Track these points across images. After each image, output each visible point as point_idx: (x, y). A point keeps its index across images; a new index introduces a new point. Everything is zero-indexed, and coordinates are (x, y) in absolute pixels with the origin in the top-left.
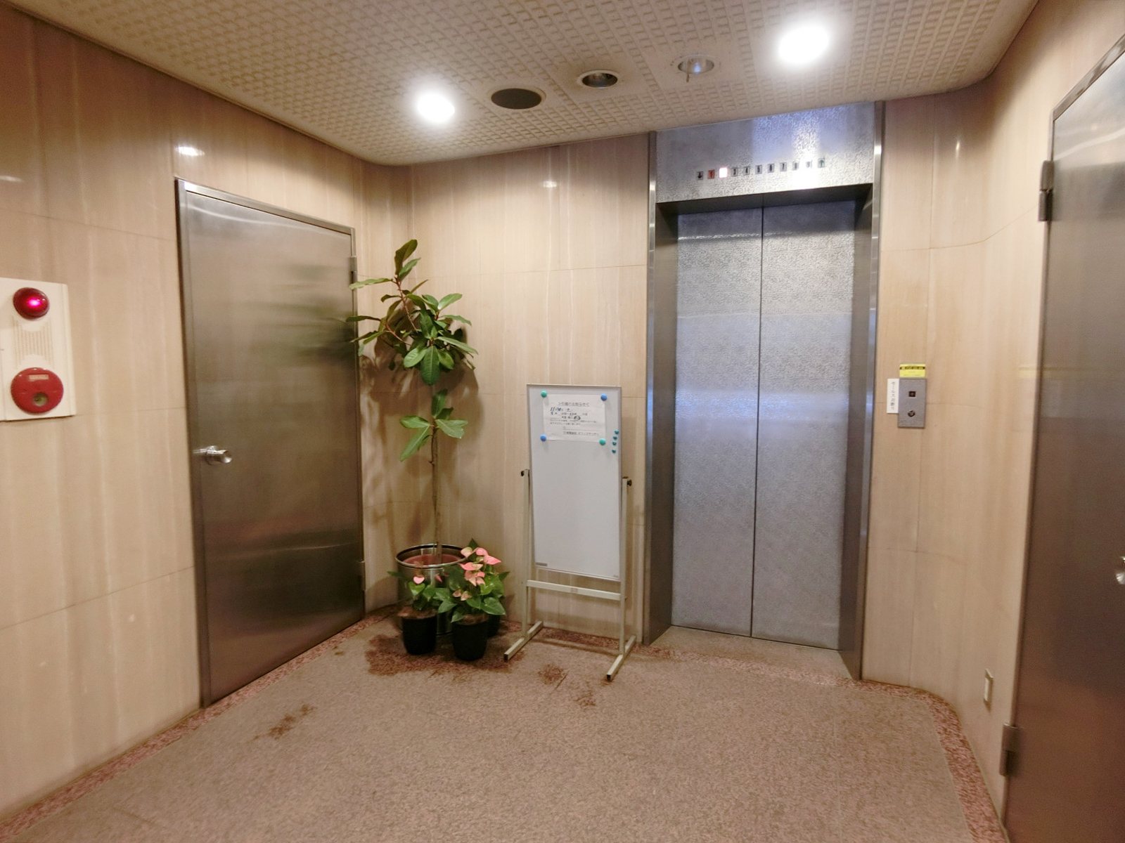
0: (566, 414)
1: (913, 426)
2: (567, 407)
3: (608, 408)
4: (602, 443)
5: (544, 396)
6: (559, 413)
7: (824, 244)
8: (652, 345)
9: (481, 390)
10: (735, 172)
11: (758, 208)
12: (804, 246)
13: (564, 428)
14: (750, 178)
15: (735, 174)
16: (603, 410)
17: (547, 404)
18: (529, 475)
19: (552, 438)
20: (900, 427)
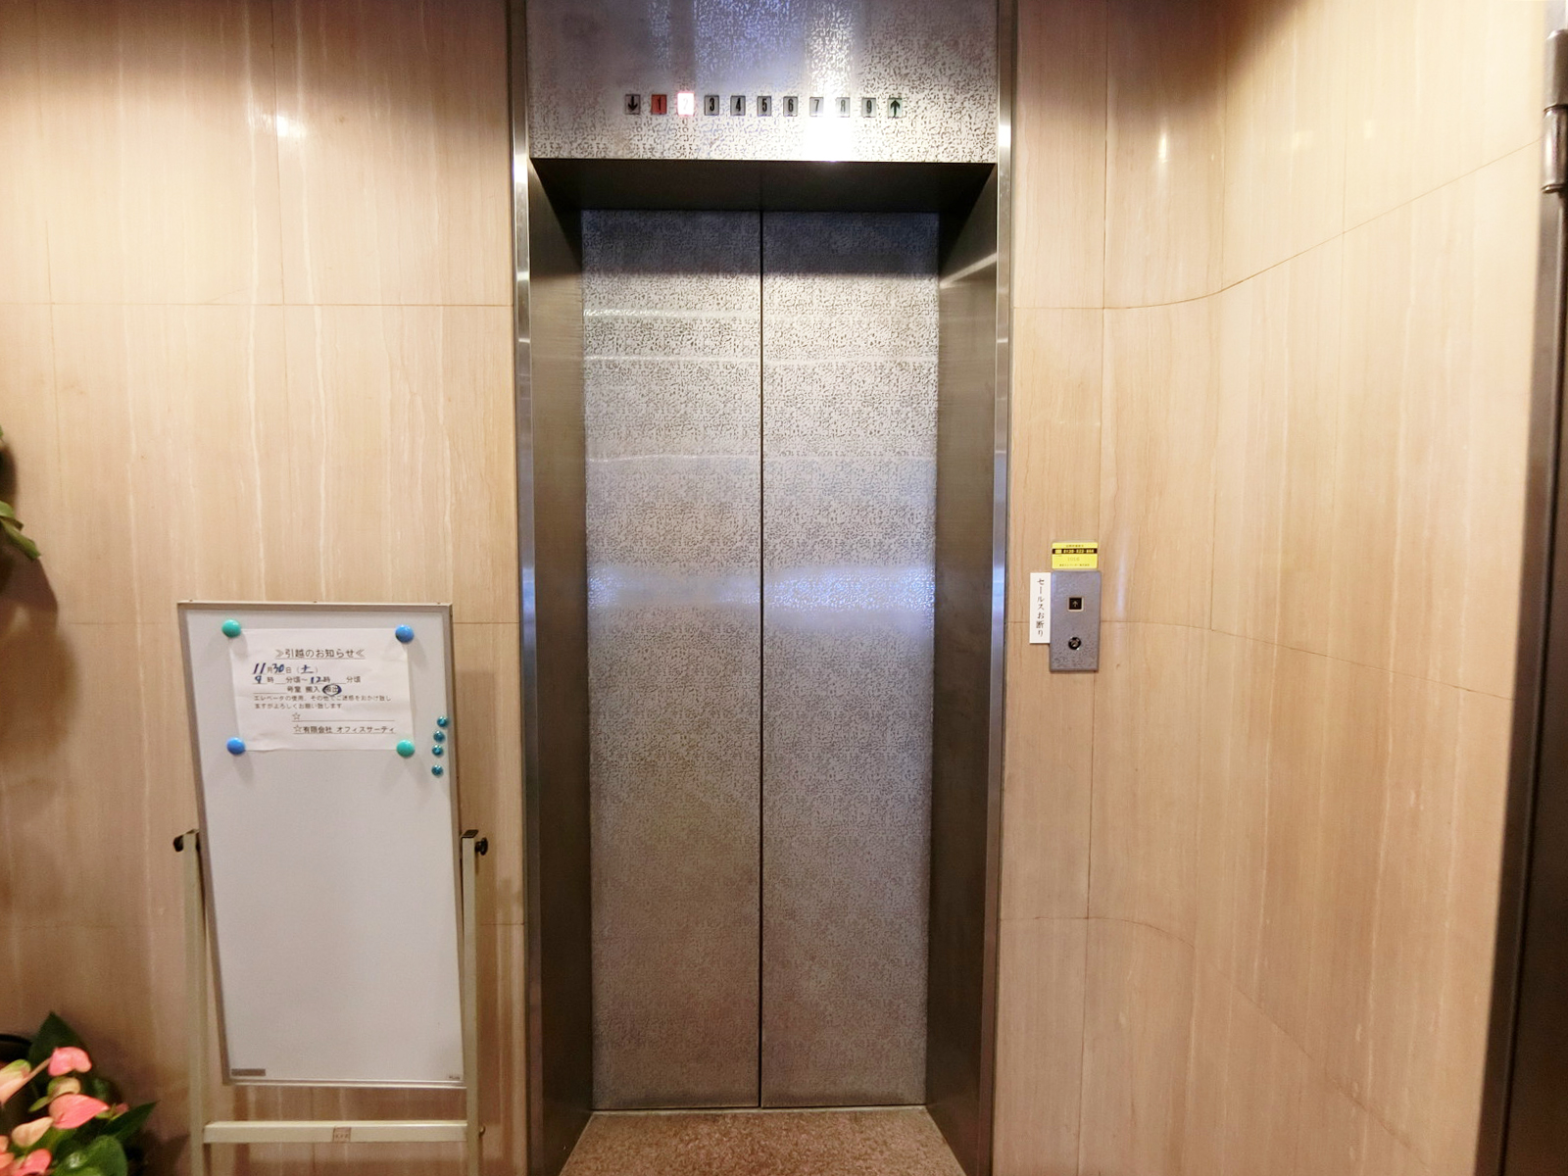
0: (298, 680)
1: (1078, 667)
2: (302, 662)
3: (417, 661)
4: (406, 753)
5: (231, 634)
6: (279, 678)
7: (882, 297)
8: (530, 498)
9: (68, 617)
10: (712, 104)
11: (751, 210)
12: (844, 297)
13: (296, 717)
14: (747, 124)
15: (712, 109)
16: (404, 669)
17: (243, 655)
18: (198, 847)
19: (262, 745)
20: (1052, 671)
